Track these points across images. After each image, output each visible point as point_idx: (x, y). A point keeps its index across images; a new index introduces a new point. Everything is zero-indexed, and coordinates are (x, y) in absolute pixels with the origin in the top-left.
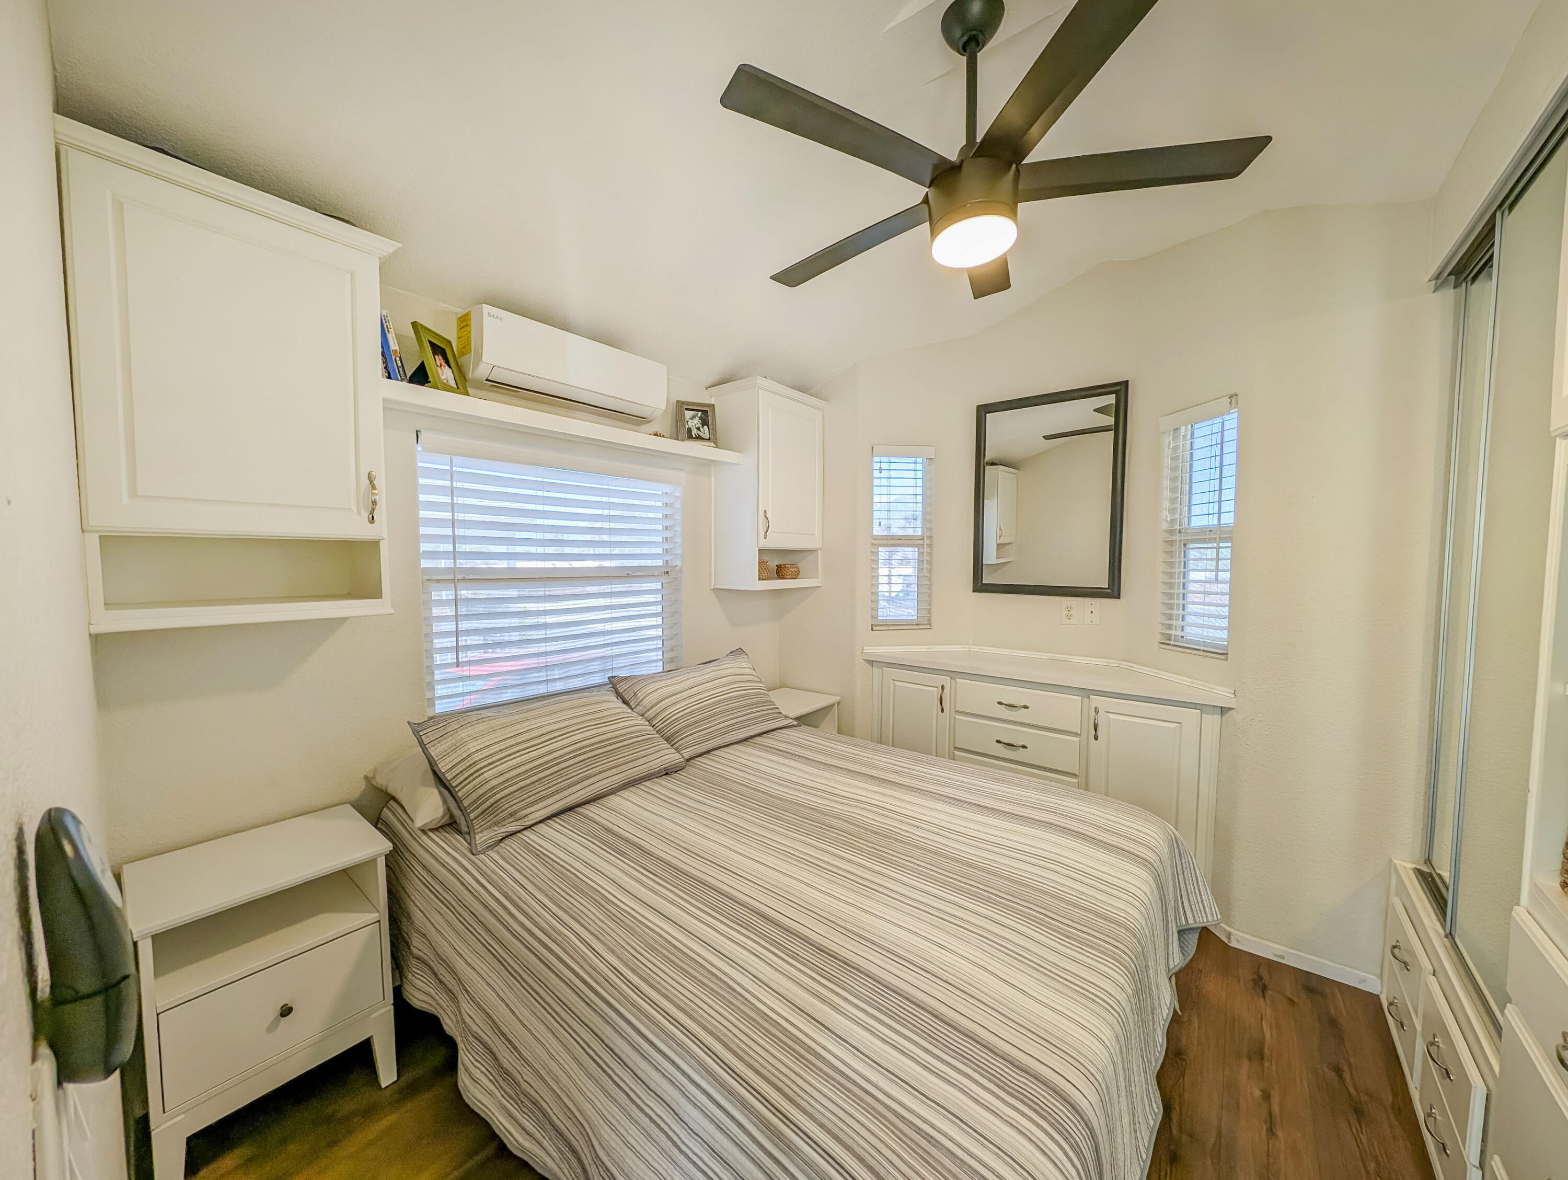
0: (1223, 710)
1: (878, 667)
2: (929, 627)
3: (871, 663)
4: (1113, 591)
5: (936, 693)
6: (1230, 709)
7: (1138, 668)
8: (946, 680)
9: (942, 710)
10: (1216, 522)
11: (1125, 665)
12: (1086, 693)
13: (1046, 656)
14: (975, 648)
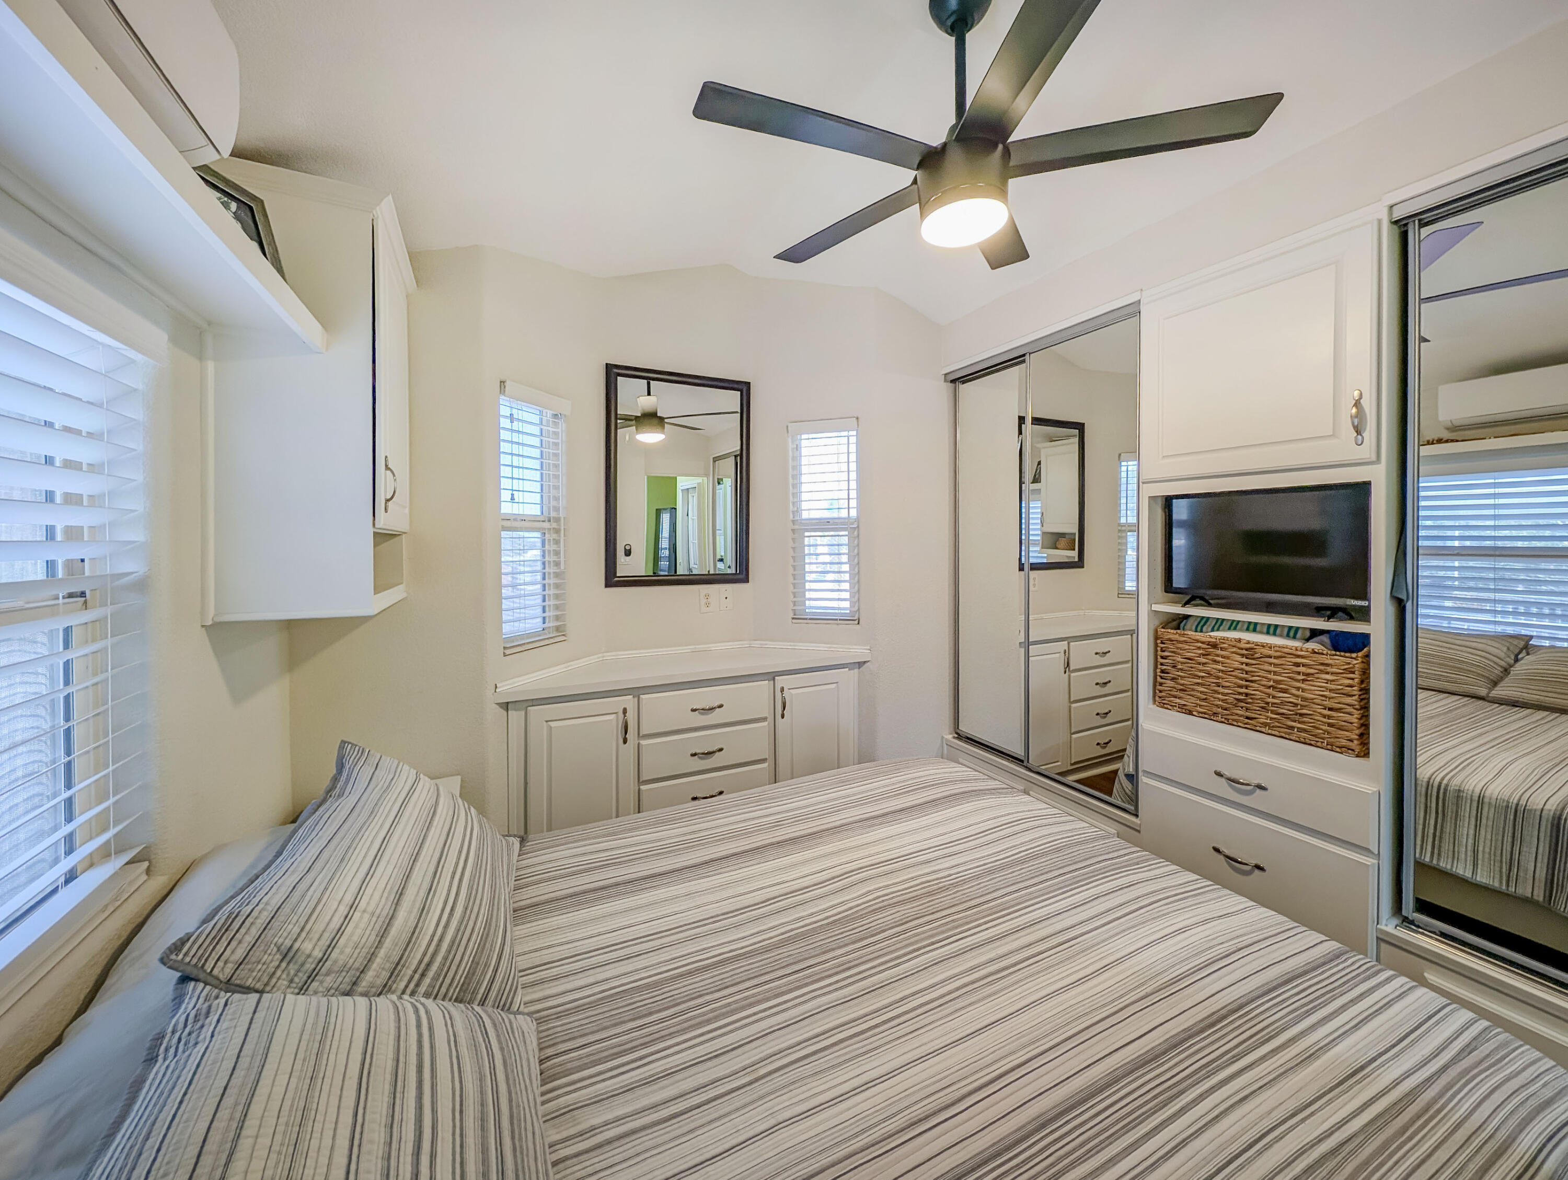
0: (860, 664)
1: (516, 710)
2: (564, 638)
3: (506, 706)
4: (741, 574)
5: (614, 723)
6: (865, 662)
7: (771, 644)
8: (628, 701)
9: (625, 741)
10: (846, 515)
11: (757, 644)
12: (772, 676)
13: (687, 649)
14: (609, 656)
